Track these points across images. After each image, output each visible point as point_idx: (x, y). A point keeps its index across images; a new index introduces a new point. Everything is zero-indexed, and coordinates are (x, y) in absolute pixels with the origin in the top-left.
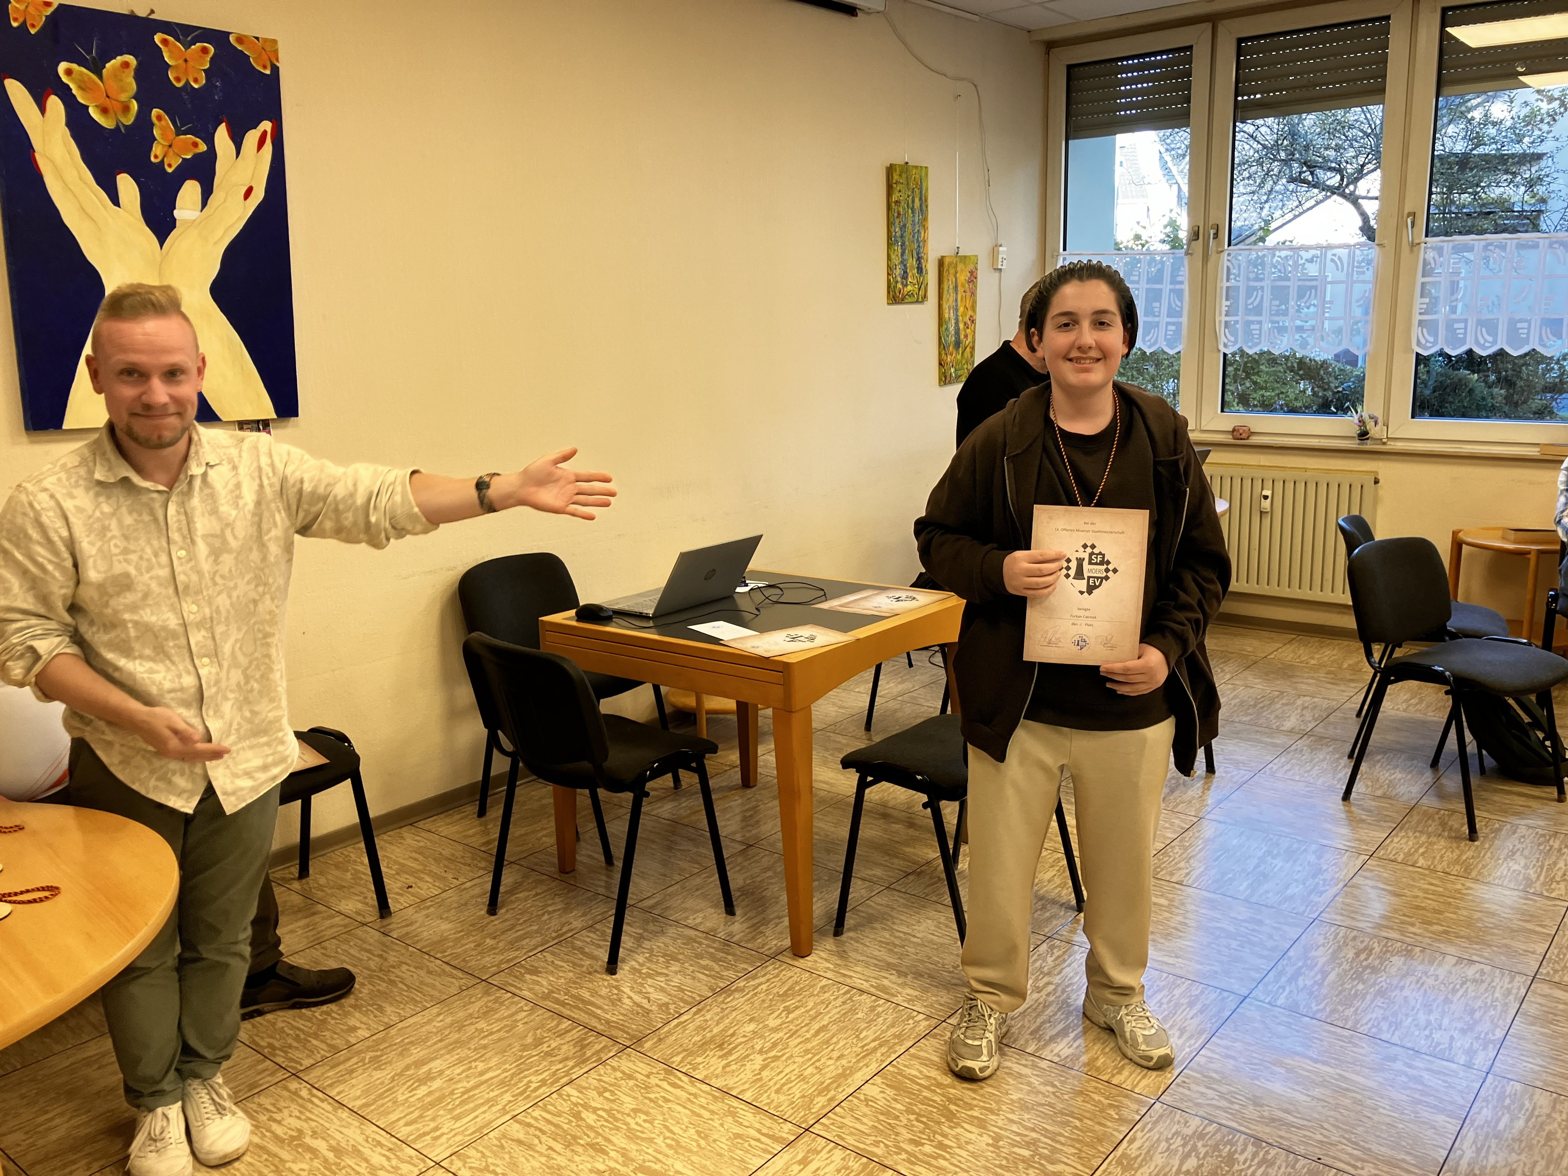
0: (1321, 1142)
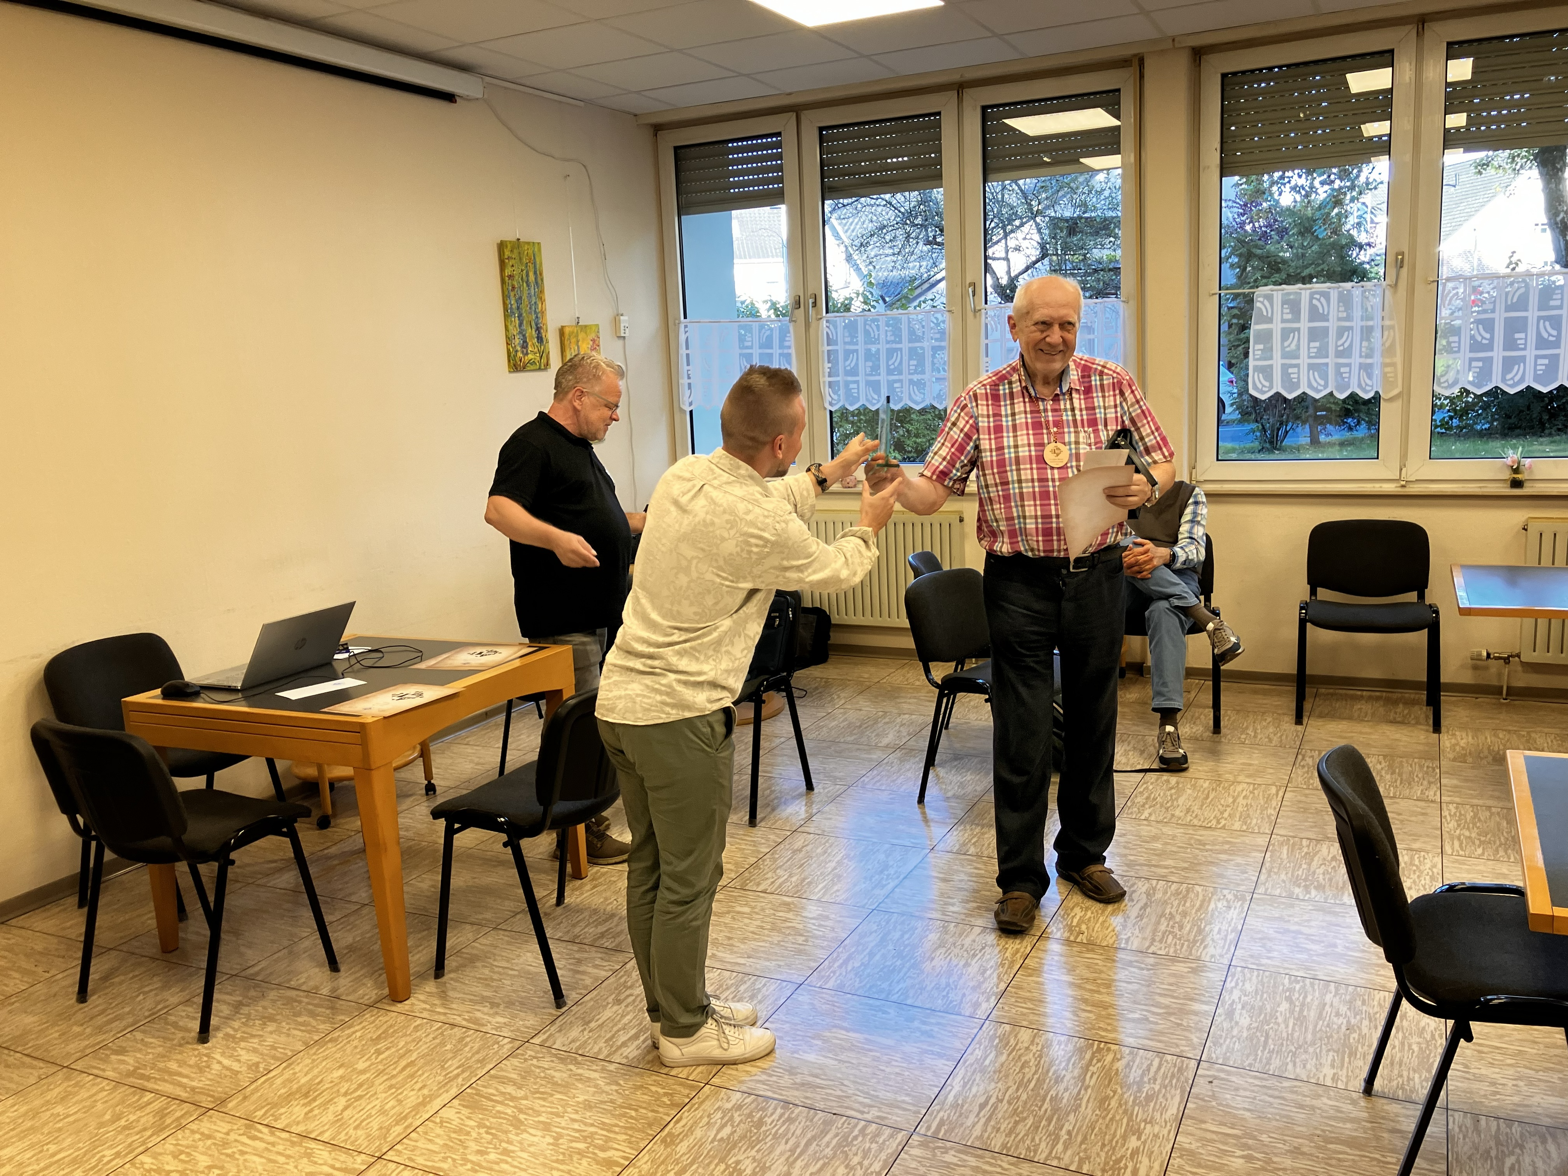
0: (839, 1097)
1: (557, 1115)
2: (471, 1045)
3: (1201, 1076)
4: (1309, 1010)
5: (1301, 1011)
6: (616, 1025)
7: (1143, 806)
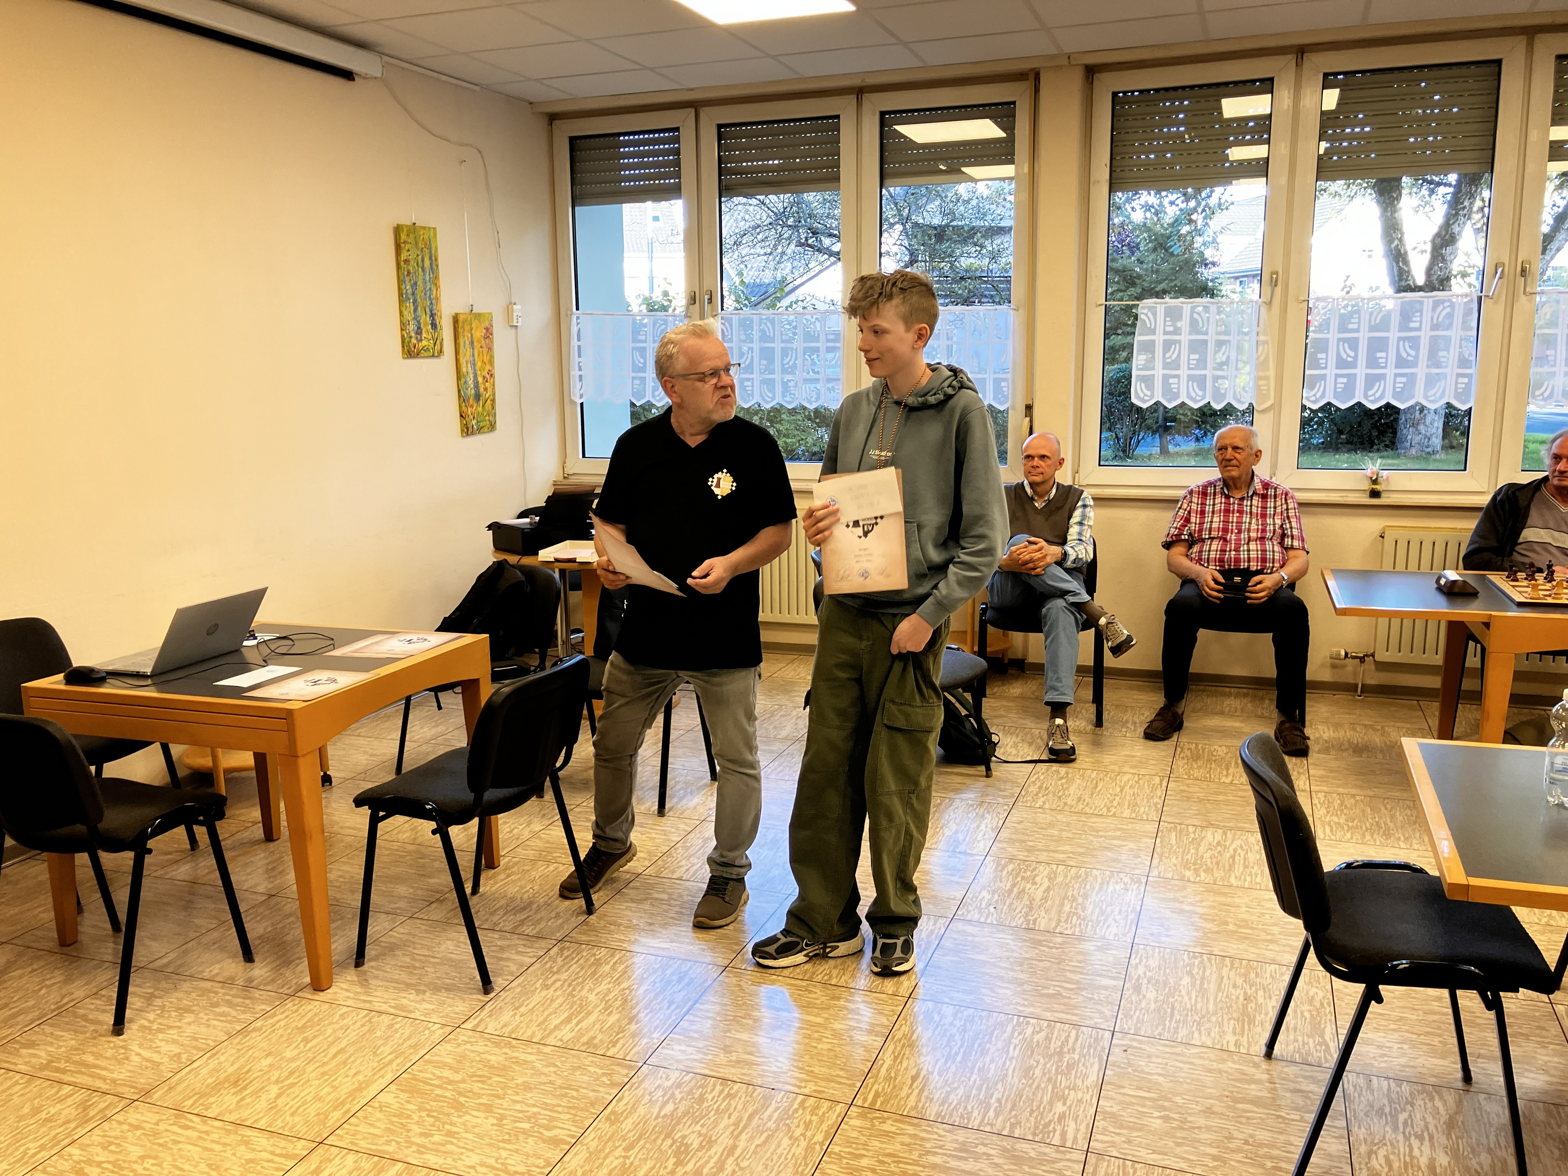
0: (775, 1073)
1: (498, 1097)
2: (401, 1031)
3: (1116, 1045)
4: (1209, 983)
5: (1202, 984)
6: (547, 1009)
7: (1037, 795)
